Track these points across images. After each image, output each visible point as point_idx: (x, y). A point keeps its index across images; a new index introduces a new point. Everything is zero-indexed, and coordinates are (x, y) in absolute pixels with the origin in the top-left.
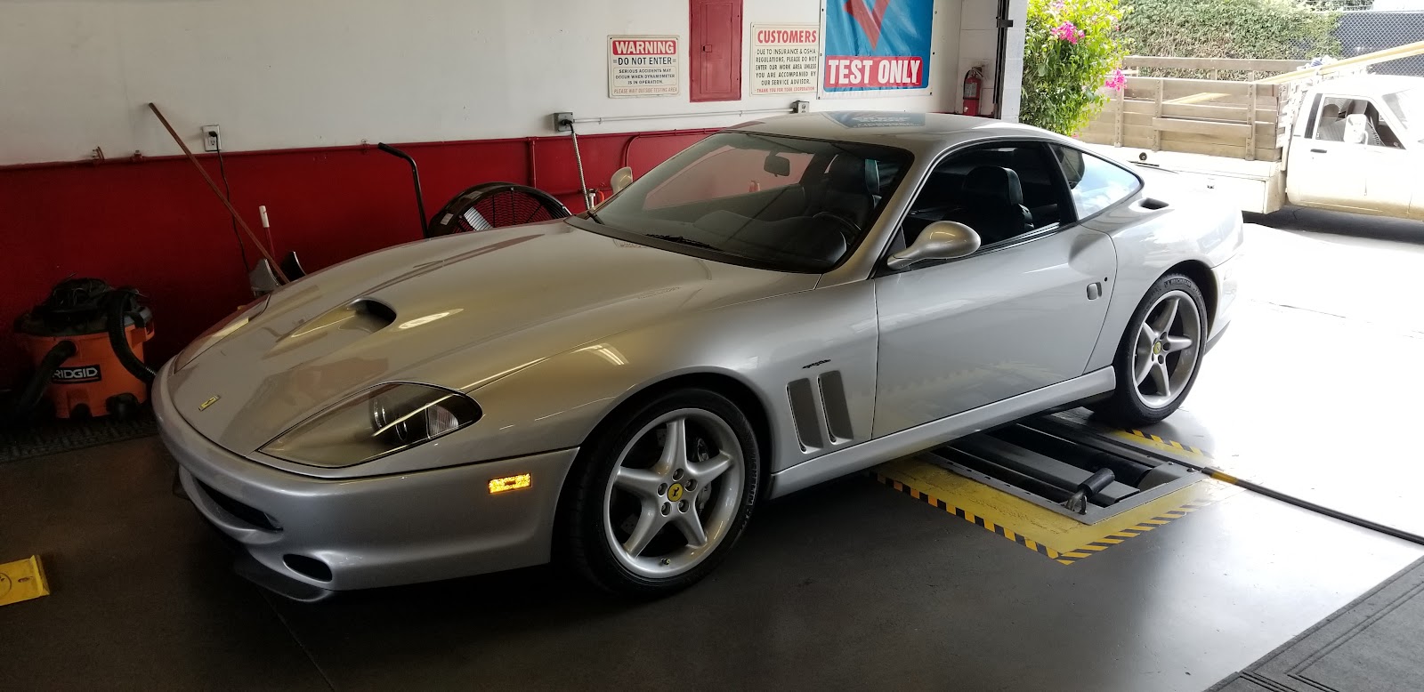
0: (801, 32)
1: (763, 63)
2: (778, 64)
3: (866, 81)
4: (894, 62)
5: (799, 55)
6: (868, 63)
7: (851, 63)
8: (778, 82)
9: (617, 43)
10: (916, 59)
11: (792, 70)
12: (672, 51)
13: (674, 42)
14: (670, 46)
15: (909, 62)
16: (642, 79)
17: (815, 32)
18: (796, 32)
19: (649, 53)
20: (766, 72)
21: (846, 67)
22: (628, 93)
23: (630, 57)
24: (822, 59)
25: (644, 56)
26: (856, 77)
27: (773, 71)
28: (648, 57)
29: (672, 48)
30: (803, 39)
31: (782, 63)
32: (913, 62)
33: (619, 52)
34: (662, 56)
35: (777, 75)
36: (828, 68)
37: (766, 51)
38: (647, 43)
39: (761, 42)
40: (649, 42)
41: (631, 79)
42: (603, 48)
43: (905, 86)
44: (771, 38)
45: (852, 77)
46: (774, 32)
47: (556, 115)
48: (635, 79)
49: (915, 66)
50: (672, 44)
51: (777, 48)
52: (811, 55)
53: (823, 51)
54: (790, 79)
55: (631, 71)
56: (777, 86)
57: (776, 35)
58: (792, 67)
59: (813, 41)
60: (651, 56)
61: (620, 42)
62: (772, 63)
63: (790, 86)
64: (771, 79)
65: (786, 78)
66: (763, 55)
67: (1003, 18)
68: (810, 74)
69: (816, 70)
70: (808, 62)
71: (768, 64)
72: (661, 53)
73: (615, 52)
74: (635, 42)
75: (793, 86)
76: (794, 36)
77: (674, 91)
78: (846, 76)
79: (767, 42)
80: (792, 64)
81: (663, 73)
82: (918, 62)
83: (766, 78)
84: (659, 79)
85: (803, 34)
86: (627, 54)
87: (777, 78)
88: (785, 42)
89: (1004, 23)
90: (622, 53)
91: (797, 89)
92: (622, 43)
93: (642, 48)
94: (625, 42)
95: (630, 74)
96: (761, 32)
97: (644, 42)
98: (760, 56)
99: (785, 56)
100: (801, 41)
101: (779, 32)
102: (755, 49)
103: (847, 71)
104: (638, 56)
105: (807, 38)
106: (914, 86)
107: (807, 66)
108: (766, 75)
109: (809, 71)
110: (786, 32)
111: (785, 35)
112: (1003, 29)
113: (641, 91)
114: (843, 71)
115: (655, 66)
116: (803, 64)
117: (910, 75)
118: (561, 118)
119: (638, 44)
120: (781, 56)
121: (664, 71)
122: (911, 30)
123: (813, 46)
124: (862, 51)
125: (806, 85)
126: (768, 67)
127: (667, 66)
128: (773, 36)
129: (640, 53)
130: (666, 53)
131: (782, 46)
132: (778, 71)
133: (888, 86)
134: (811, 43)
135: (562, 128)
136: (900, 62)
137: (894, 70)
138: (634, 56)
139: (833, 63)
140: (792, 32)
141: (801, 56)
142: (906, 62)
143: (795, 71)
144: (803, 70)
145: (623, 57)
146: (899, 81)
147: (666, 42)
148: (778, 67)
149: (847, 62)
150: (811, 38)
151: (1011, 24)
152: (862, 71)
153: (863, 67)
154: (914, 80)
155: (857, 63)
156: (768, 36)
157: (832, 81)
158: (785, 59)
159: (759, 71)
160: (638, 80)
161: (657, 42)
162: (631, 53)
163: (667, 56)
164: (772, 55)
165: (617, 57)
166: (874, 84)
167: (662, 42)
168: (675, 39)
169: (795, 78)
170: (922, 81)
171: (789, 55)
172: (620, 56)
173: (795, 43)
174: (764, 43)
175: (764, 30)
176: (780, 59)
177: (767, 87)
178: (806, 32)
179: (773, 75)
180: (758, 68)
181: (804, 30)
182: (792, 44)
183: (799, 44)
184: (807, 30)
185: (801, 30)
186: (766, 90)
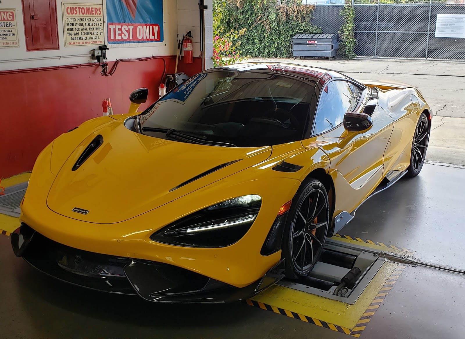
1: (71, 27)
2: (80, 27)
3: (131, 38)
4: (145, 27)
5: (92, 22)
6: (131, 27)
7: (121, 27)
8: (81, 38)
10: (156, 26)
11: (88, 31)
12: (12, 18)
14: (10, 15)
17: (100, 8)
18: (89, 8)
20: (73, 32)
21: (119, 29)
24: (106, 24)
26: (125, 36)
27: (77, 32)
29: (11, 17)
30: (94, 12)
31: (82, 27)
32: (154, 27)
34: (5, 22)
35: (80, 34)
36: (109, 30)
37: (72, 19)
39: (69, 14)
43: (152, 41)
44: (75, 12)
45: (123, 35)
46: (76, 8)
49: (156, 29)
50: (11, 14)
51: (79, 18)
52: (99, 22)
53: (105, 20)
54: (88, 36)
56: (80, 41)
57: (77, 10)
58: (88, 29)
59: (100, 14)
62: (76, 27)
63: (88, 40)
64: (77, 36)
65: (86, 36)
66: (70, 22)
67: (202, 4)
68: (99, 34)
69: (103, 31)
70: (98, 26)
71: (74, 27)
72: (4, 20)
75: (90, 41)
76: (88, 11)
77: (16, 44)
78: (119, 35)
79: (72, 14)
80: (88, 27)
81: (6, 33)
82: (157, 27)
83: (73, 36)
84: (4, 37)
85: (94, 10)
87: (80, 36)
88: (83, 14)
89: (202, 6)
91: (92, 42)
96: (68, 8)
98: (68, 22)
99: (84, 23)
100: (92, 14)
101: (79, 8)
102: (65, 18)
103: (120, 32)
105: (96, 12)
106: (156, 41)
107: (97, 29)
108: (73, 34)
109: (99, 32)
110: (83, 8)
111: (83, 10)
112: (202, 10)
114: (118, 32)
115: (1, 28)
116: (95, 27)
117: (154, 35)
120: (81, 22)
121: (8, 31)
122: (150, 6)
123: (100, 17)
124: (127, 20)
125: (98, 40)
126: (74, 29)
127: (9, 28)
130: (8, 20)
131: (81, 16)
132: (80, 32)
133: (143, 41)
134: (98, 15)
136: (148, 27)
137: (144, 31)
139: (111, 27)
140: (87, 8)
141: (93, 22)
142: (151, 27)
143: (91, 31)
144: (95, 31)
146: (148, 38)
147: (7, 12)
148: (80, 29)
149: (120, 27)
150: (98, 12)
151: (206, 7)
152: (128, 31)
153: (129, 29)
154: (156, 38)
155: (125, 27)
156: (73, 11)
157: (112, 38)
158: (84, 24)
159: (69, 32)
161: (1, 12)
163: (9, 22)
164: (76, 22)
166: (135, 40)
167: (4, 12)
168: (13, 11)
169: (90, 36)
170: (160, 38)
171: (86, 22)
173: (89, 15)
174: (70, 15)
175: (70, 6)
176: (81, 25)
177: (74, 41)
178: (95, 8)
179: (78, 34)
180: (68, 29)
181: (94, 7)
182: (87, 15)
183: (91, 15)
184: (96, 7)
185: (92, 7)
186: (74, 43)
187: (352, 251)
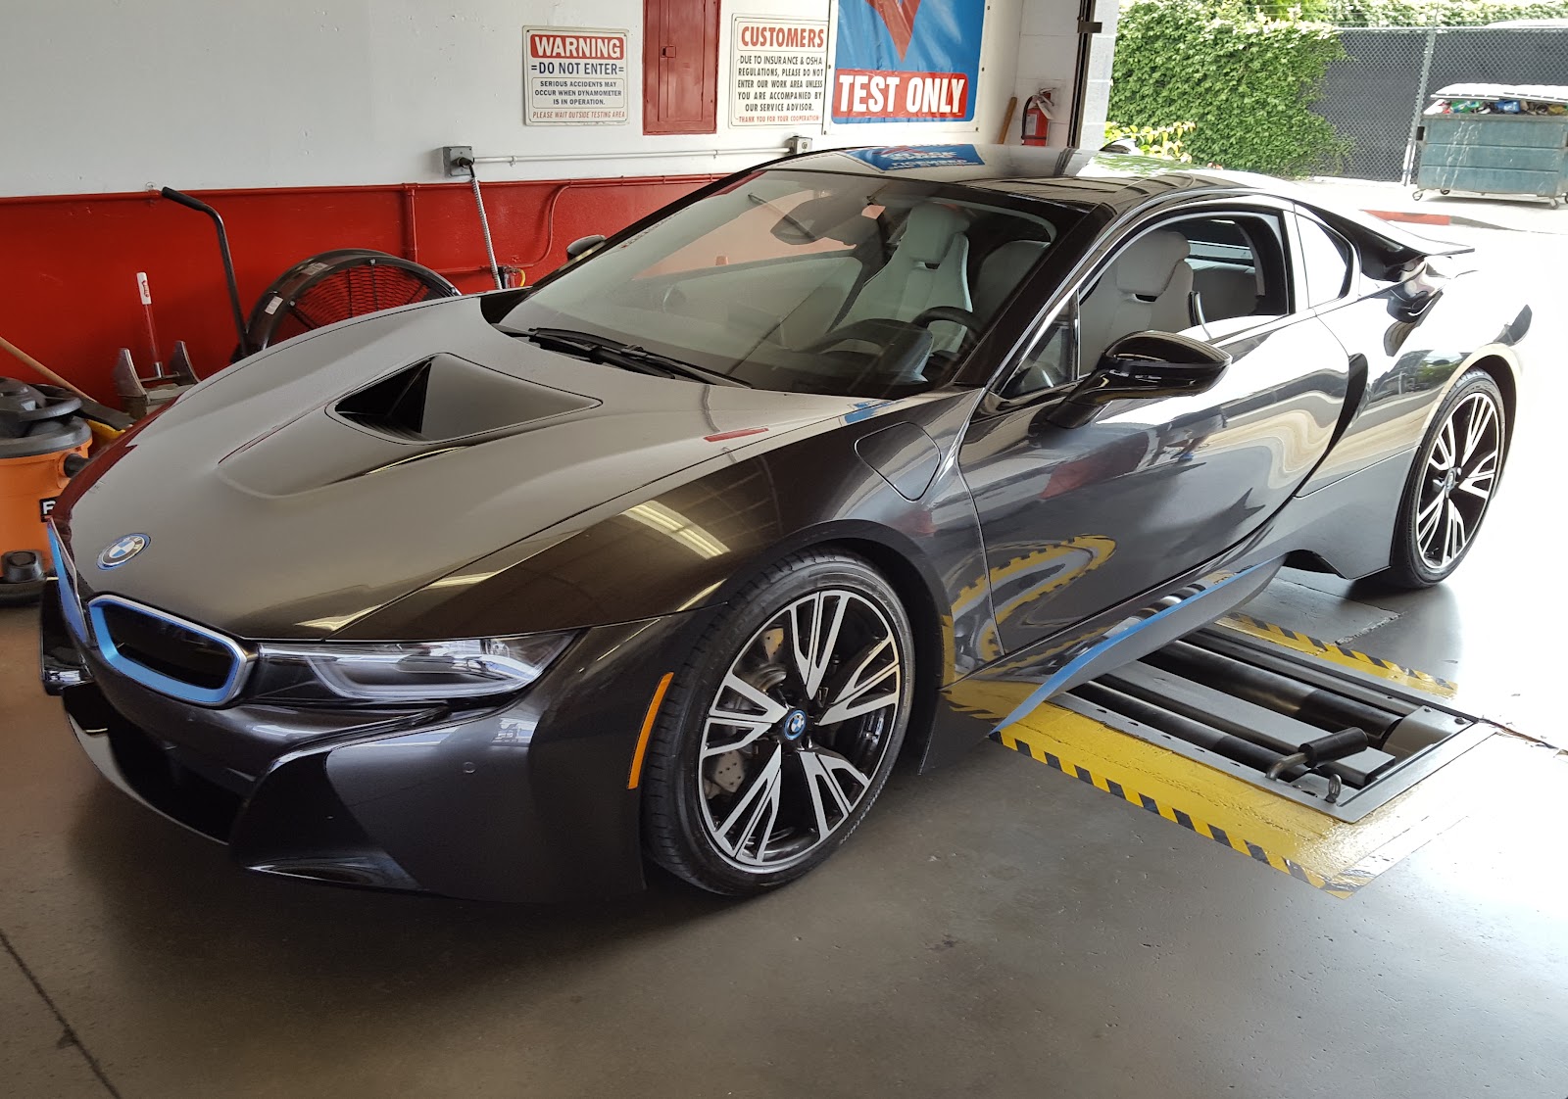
0: (803, 31)
1: (749, 78)
2: (770, 79)
3: (890, 108)
4: (929, 81)
5: (799, 66)
6: (893, 81)
7: (869, 81)
8: (769, 107)
9: (537, 39)
10: (959, 78)
11: (788, 89)
12: (618, 55)
13: (621, 40)
14: (615, 45)
15: (950, 82)
16: (573, 97)
17: (821, 31)
18: (796, 30)
19: (584, 57)
20: (753, 91)
21: (863, 86)
22: (554, 119)
23: (556, 62)
24: (831, 73)
25: (577, 61)
26: (876, 103)
27: (762, 90)
28: (582, 62)
29: (617, 50)
30: (806, 41)
31: (775, 78)
32: (954, 81)
33: (541, 53)
34: (607, 61)
35: (768, 96)
36: (838, 87)
37: (753, 58)
38: (581, 40)
39: (746, 44)
40: (585, 38)
41: (557, 96)
42: (517, 44)
43: (943, 116)
44: (761, 39)
45: (871, 102)
46: (764, 29)
47: (447, 150)
48: (564, 97)
49: (958, 87)
50: (618, 44)
51: (769, 55)
52: (816, 66)
53: (832, 62)
54: (786, 102)
55: (557, 84)
56: (766, 114)
57: (768, 34)
58: (788, 84)
59: (820, 45)
60: (587, 61)
61: (541, 37)
62: (762, 78)
63: (785, 113)
64: (759, 102)
65: (780, 101)
66: (748, 66)
67: (1087, 19)
68: (813, 96)
69: (821, 90)
70: (811, 78)
71: (755, 79)
72: (602, 57)
73: (535, 53)
74: (563, 39)
75: (790, 113)
76: (793, 37)
77: (620, 116)
78: (863, 101)
79: (754, 44)
80: (789, 79)
81: (604, 88)
82: (962, 82)
83: (752, 101)
84: (599, 97)
85: (806, 34)
86: (551, 57)
87: (768, 101)
88: (780, 45)
89: (1088, 25)
90: (545, 56)
91: (794, 118)
92: (544, 39)
93: (573, 48)
94: (548, 37)
95: (557, 89)
96: (746, 29)
97: (577, 38)
98: (744, 66)
99: (779, 67)
100: (803, 45)
101: (772, 30)
102: (737, 57)
103: (864, 93)
104: (567, 61)
105: (811, 40)
106: (955, 117)
107: (810, 84)
108: (752, 96)
109: (813, 91)
110: (781, 30)
111: (781, 35)
112: (1086, 35)
113: (572, 115)
114: (859, 93)
115: (593, 77)
116: (804, 79)
117: (950, 102)
118: (454, 154)
119: (568, 40)
120: (774, 66)
121: (607, 84)
122: (952, 27)
123: (818, 52)
124: (885, 62)
125: (807, 113)
126: (755, 84)
127: (611, 78)
128: (764, 37)
129: (572, 56)
130: (610, 57)
131: (774, 51)
132: (769, 90)
133: (918, 116)
134: (817, 48)
135: (458, 171)
136: (938, 81)
137: (929, 93)
138: (562, 61)
139: (846, 80)
140: (790, 30)
141: (802, 67)
142: (945, 82)
143: (794, 90)
144: (804, 89)
145: (546, 61)
146: (934, 110)
147: (610, 39)
148: (769, 84)
149: (864, 79)
150: (817, 41)
151: (1098, 27)
152: (885, 92)
153: (887, 86)
154: (956, 109)
155: (878, 80)
156: (756, 36)
157: (844, 108)
158: (780, 72)
159: (742, 90)
160: (568, 98)
161: (596, 38)
162: (558, 55)
163: (611, 62)
164: (762, 65)
165: (536, 61)
166: (899, 113)
167: (603, 39)
168: (622, 36)
169: (793, 101)
170: (965, 112)
171: (785, 66)
172: (542, 60)
173: (794, 48)
174: (750, 46)
175: (750, 25)
176: (773, 72)
177: (754, 114)
178: (811, 31)
179: (762, 96)
180: (741, 84)
181: (808, 28)
182: (790, 48)
183: (799, 49)
184: (812, 27)
185: (803, 27)
186: (751, 119)
187: (1394, 700)
